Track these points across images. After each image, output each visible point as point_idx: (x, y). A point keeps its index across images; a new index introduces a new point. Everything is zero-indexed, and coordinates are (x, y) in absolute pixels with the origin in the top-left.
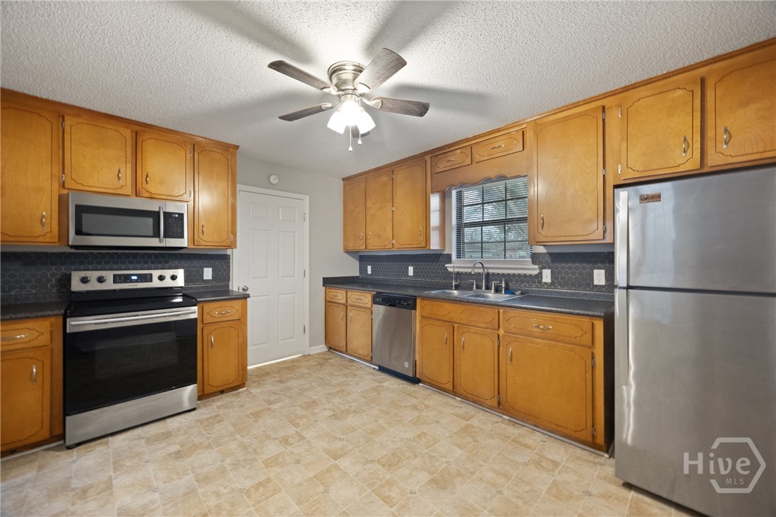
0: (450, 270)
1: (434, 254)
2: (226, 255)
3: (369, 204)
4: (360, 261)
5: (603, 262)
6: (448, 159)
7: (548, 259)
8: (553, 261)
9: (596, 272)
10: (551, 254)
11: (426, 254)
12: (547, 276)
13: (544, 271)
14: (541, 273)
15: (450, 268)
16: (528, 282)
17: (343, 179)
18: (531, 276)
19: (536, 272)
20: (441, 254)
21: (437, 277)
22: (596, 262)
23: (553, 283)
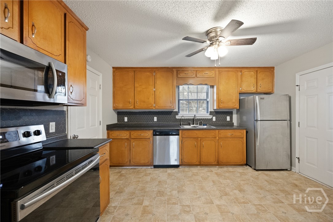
0: (177, 118)
1: (168, 111)
2: (64, 111)
3: (136, 85)
4: (117, 115)
5: (229, 114)
6: (185, 73)
7: (214, 113)
8: (216, 114)
9: (227, 117)
10: (215, 112)
11: (165, 111)
12: (214, 119)
13: (213, 117)
14: (212, 118)
15: (178, 117)
16: (208, 121)
17: (113, 68)
18: (209, 119)
19: (211, 118)
20: (173, 111)
21: (170, 121)
22: (227, 114)
23: (216, 121)
